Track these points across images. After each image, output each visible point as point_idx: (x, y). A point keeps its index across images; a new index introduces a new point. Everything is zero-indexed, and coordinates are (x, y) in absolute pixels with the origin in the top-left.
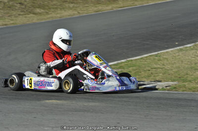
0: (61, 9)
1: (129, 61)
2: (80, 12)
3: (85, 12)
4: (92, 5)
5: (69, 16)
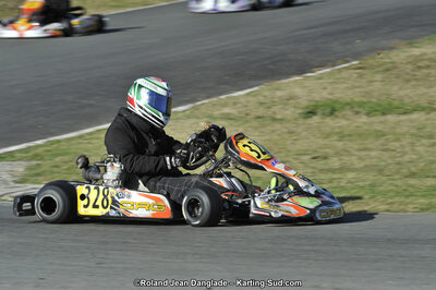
1: (52, 143)
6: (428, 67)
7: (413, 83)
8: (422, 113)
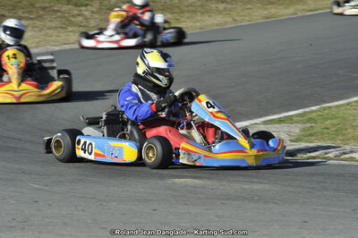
0: (202, 13)
2: (237, 18)
3: (247, 18)
4: (258, 5)
5: (217, 25)
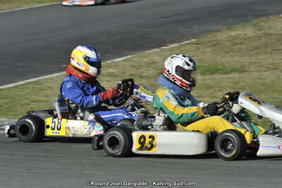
6: (241, 43)
7: (231, 54)
8: (237, 73)
